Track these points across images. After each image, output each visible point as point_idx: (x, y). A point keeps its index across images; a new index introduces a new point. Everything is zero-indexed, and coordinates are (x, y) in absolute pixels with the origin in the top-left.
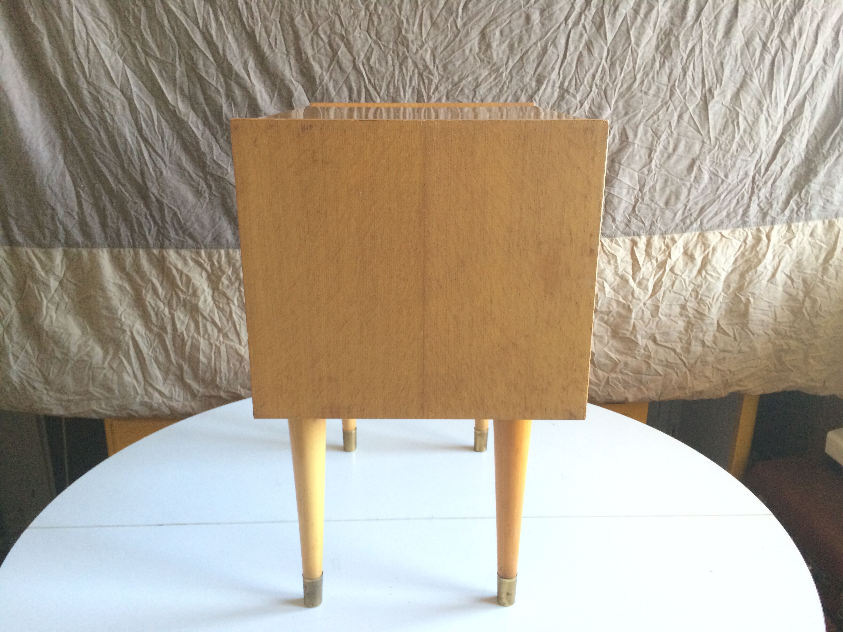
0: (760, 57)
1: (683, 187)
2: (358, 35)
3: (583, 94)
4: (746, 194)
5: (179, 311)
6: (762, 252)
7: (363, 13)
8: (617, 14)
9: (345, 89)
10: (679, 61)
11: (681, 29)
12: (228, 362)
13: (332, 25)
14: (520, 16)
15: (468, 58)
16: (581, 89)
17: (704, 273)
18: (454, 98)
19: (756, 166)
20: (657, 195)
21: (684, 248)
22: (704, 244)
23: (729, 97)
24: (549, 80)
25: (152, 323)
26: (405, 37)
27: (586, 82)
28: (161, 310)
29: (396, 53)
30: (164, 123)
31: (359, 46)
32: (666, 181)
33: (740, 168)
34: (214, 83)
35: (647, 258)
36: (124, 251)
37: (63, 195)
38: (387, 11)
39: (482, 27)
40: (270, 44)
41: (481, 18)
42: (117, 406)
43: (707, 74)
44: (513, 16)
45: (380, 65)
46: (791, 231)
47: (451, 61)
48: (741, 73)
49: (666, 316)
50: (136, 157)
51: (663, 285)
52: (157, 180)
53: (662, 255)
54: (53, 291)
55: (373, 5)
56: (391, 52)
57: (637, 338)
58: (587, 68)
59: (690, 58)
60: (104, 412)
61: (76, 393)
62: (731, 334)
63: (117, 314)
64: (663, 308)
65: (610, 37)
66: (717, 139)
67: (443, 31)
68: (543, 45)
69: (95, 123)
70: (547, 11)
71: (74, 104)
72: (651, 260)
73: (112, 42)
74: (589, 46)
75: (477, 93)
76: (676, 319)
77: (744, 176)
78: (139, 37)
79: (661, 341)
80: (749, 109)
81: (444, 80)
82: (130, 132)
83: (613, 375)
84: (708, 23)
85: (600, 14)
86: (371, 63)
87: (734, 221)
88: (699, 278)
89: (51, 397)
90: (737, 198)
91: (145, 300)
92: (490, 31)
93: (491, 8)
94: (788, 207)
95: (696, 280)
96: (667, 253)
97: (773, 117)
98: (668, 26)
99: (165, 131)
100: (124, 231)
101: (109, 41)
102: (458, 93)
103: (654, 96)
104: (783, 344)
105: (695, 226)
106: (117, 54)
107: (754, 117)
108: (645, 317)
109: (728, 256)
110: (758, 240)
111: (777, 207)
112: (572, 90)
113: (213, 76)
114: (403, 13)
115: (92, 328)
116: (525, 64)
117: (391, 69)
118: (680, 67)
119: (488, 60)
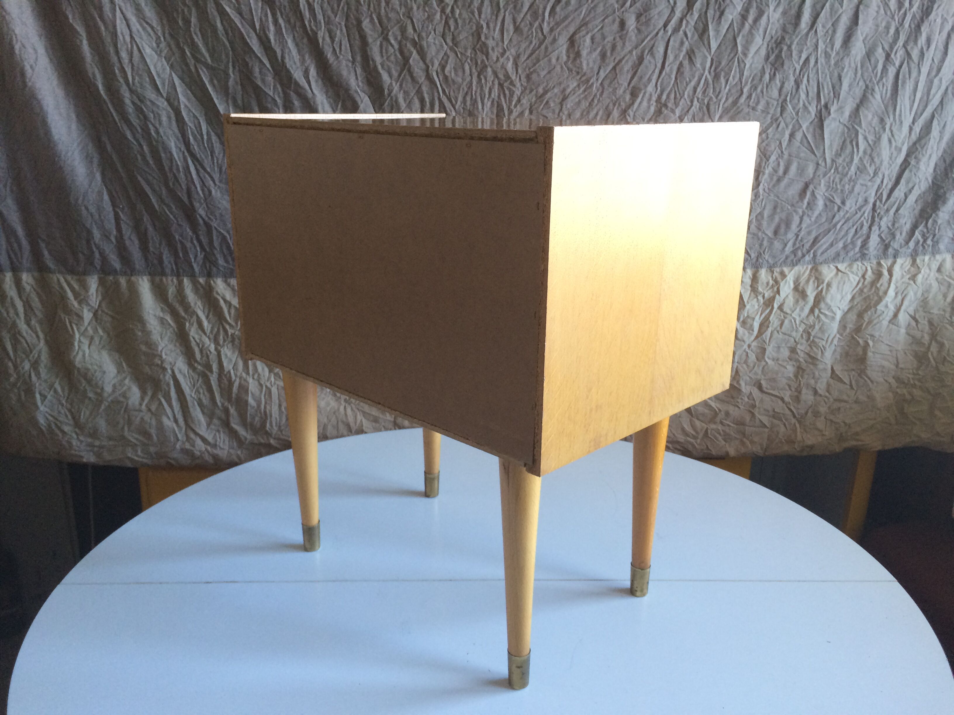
0: (882, 70)
1: (794, 214)
2: (432, 41)
3: (683, 109)
4: (865, 223)
5: (226, 347)
6: (883, 289)
7: (438, 16)
8: (723, 20)
9: (417, 101)
10: (791, 72)
11: (794, 37)
12: (280, 406)
13: (403, 30)
14: (614, 21)
15: (554, 68)
16: (681, 104)
17: (817, 311)
18: (538, 112)
19: (877, 192)
20: (765, 223)
21: (794, 283)
22: (817, 278)
23: (847, 114)
24: (645, 93)
25: (196, 361)
26: (484, 43)
27: (686, 96)
28: (206, 346)
29: (474, 62)
30: (214, 138)
31: (434, 54)
32: (775, 208)
33: (859, 194)
34: (271, 94)
35: (752, 294)
36: (167, 280)
37: (100, 216)
38: (465, 15)
39: (571, 33)
40: (334, 49)
41: (569, 23)
42: (155, 453)
43: (823, 88)
44: (606, 21)
45: (456, 75)
46: (915, 266)
47: (535, 71)
48: (861, 87)
49: (773, 360)
50: (182, 175)
51: (770, 326)
52: (206, 200)
53: (769, 291)
54: (86, 323)
55: (450, 8)
56: (469, 61)
57: (740, 385)
58: (688, 79)
59: (804, 70)
60: (141, 460)
61: (110, 438)
62: (847, 381)
63: (157, 351)
64: (770, 350)
65: (714, 45)
66: (833, 161)
67: (528, 37)
68: (639, 53)
69: (138, 135)
70: (645, 15)
71: (114, 114)
72: (757, 296)
73: (158, 47)
74: (690, 55)
75: (564, 106)
76: (785, 364)
77: (863, 204)
78: (189, 40)
79: (767, 388)
80: (870, 128)
81: (527, 91)
82: (176, 147)
83: (713, 426)
84: (825, 31)
85: (703, 19)
86: (446, 72)
87: (851, 253)
88: (812, 318)
89: (81, 442)
90: (855, 227)
91: (188, 335)
92: (580, 38)
93: (581, 12)
94: (913, 239)
95: (808, 320)
96: (775, 289)
97: (896, 137)
98: (779, 34)
99: (215, 145)
100: (167, 257)
101: (154, 45)
102: (542, 106)
103: (763, 111)
104: (906, 394)
105: (807, 258)
106: (163, 59)
107: (876, 137)
108: (749, 361)
109: (844, 293)
110: (879, 275)
111: (900, 238)
112: (670, 105)
113: (270, 86)
114: (483, 16)
115: (129, 366)
116: (618, 76)
117: (468, 79)
118: (792, 79)
119: (577, 70)
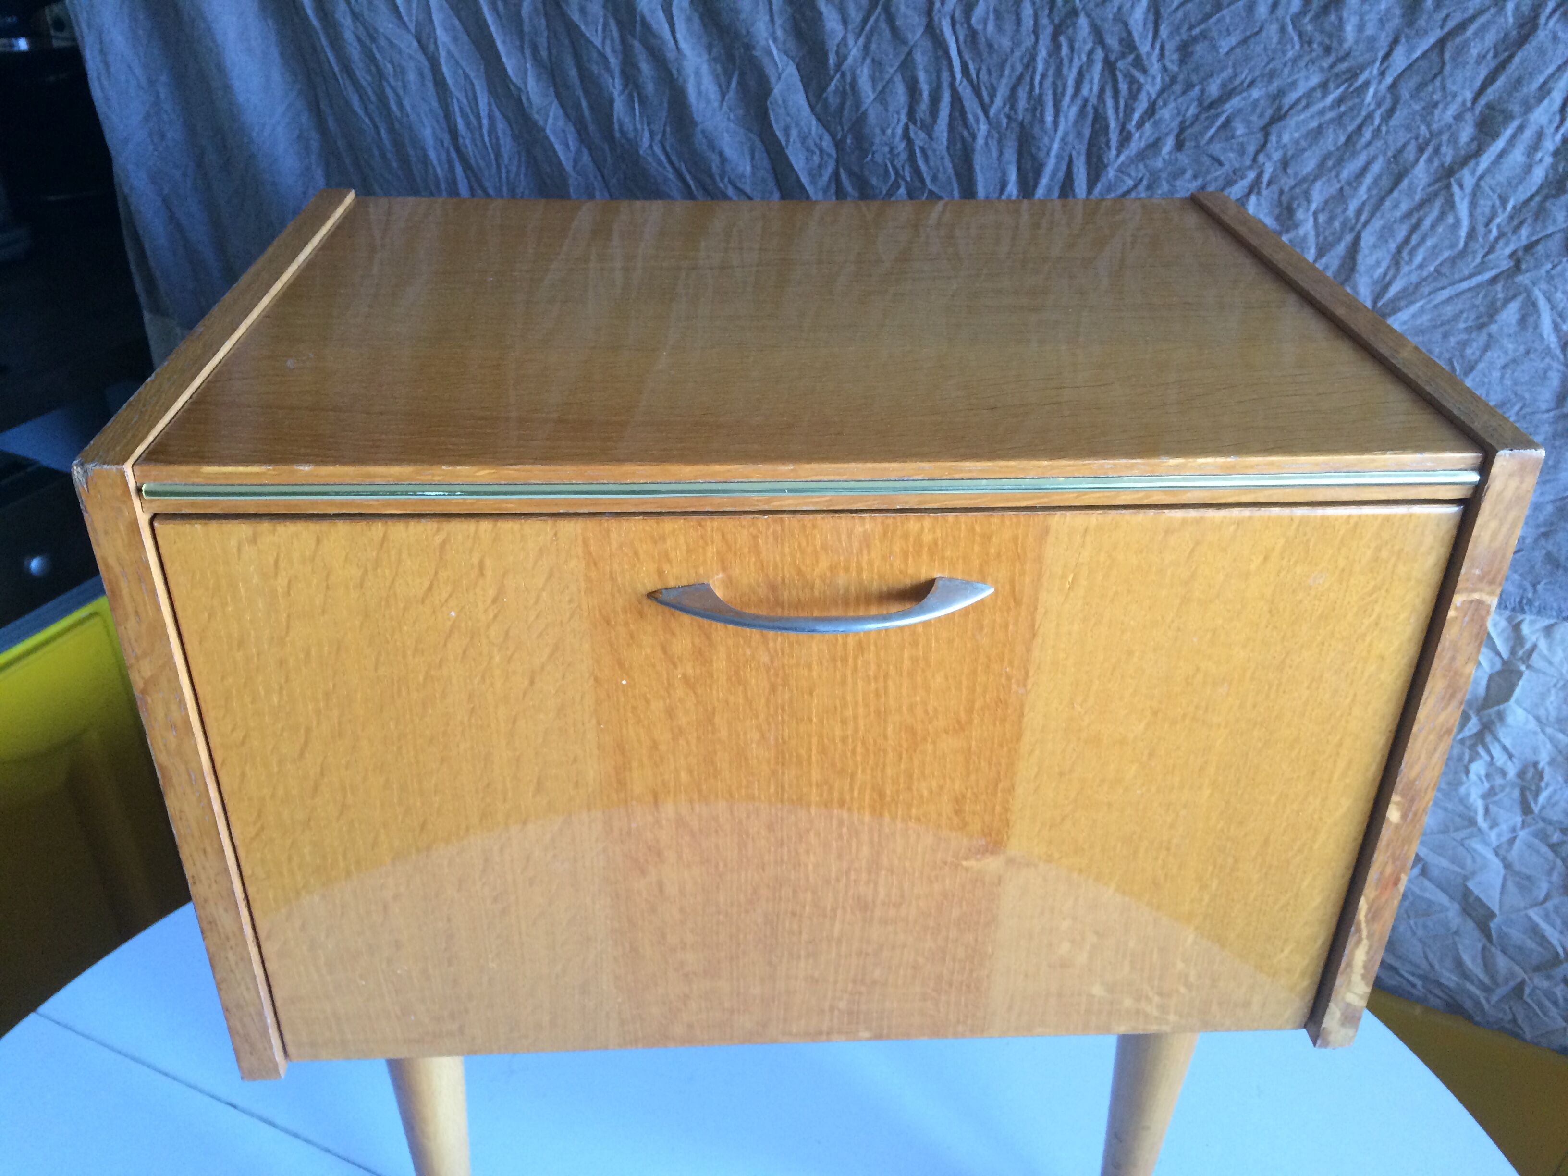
9: (900, 90)
15: (1261, 29)
18: (1197, 147)
30: (501, 125)
34: (597, 41)
45: (1000, 29)
47: (1204, 35)
69: (371, 107)
71: (332, 60)
75: (1273, 139)
81: (1178, 88)
82: (435, 138)
86: (974, 21)
99: (502, 142)
102: (1213, 130)
113: (595, 24)
117: (1029, 42)
119: (1327, 41)
